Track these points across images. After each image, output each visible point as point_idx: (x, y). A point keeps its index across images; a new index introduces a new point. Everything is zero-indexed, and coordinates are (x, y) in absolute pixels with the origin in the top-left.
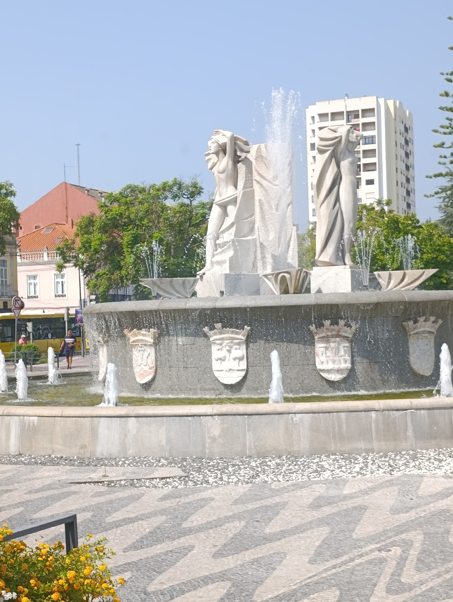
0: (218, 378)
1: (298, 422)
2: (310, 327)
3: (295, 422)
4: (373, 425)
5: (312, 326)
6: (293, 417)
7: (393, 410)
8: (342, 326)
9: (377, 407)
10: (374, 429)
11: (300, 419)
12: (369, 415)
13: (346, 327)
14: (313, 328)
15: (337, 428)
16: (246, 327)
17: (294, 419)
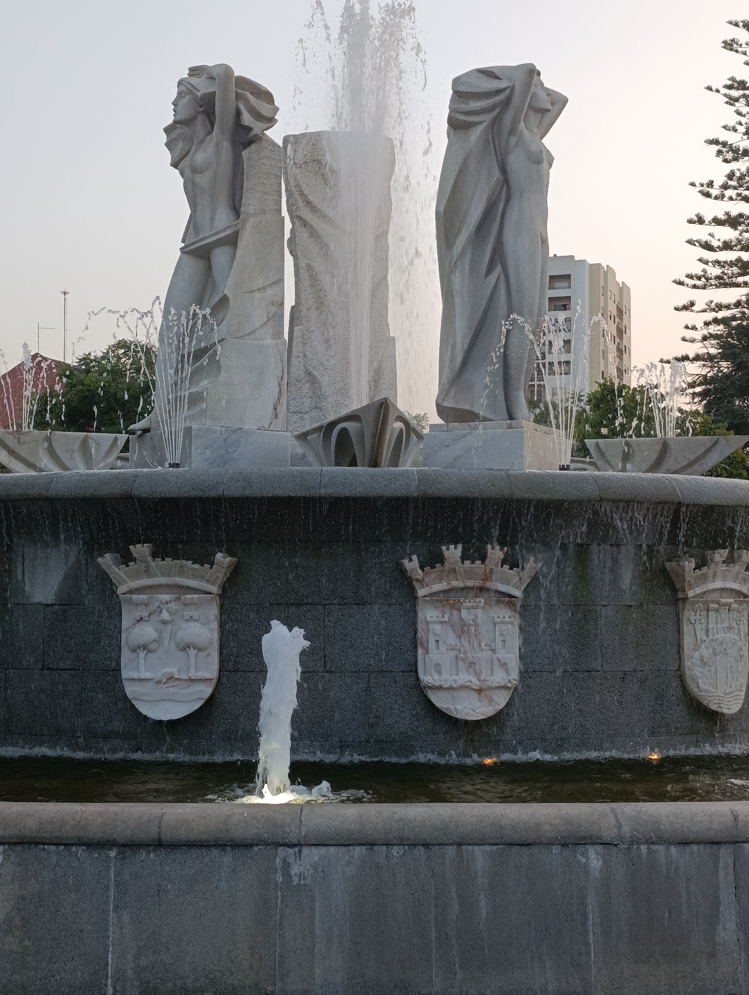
0: (133, 702)
1: (309, 881)
2: (406, 562)
3: (296, 880)
4: (592, 900)
5: (410, 560)
6: (291, 860)
7: (668, 842)
8: (496, 565)
9: (608, 831)
10: (593, 917)
11: (315, 866)
12: (578, 862)
13: (506, 567)
14: (412, 565)
15: (456, 909)
16: (219, 556)
17: (295, 870)
